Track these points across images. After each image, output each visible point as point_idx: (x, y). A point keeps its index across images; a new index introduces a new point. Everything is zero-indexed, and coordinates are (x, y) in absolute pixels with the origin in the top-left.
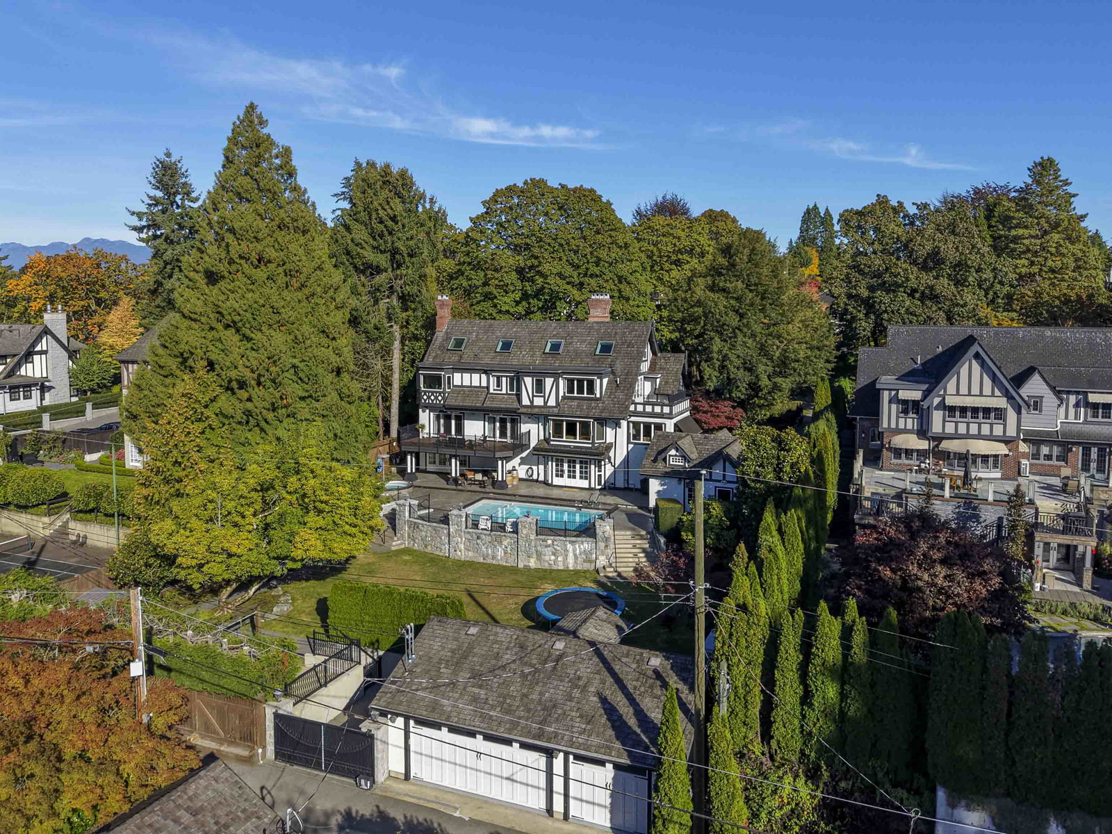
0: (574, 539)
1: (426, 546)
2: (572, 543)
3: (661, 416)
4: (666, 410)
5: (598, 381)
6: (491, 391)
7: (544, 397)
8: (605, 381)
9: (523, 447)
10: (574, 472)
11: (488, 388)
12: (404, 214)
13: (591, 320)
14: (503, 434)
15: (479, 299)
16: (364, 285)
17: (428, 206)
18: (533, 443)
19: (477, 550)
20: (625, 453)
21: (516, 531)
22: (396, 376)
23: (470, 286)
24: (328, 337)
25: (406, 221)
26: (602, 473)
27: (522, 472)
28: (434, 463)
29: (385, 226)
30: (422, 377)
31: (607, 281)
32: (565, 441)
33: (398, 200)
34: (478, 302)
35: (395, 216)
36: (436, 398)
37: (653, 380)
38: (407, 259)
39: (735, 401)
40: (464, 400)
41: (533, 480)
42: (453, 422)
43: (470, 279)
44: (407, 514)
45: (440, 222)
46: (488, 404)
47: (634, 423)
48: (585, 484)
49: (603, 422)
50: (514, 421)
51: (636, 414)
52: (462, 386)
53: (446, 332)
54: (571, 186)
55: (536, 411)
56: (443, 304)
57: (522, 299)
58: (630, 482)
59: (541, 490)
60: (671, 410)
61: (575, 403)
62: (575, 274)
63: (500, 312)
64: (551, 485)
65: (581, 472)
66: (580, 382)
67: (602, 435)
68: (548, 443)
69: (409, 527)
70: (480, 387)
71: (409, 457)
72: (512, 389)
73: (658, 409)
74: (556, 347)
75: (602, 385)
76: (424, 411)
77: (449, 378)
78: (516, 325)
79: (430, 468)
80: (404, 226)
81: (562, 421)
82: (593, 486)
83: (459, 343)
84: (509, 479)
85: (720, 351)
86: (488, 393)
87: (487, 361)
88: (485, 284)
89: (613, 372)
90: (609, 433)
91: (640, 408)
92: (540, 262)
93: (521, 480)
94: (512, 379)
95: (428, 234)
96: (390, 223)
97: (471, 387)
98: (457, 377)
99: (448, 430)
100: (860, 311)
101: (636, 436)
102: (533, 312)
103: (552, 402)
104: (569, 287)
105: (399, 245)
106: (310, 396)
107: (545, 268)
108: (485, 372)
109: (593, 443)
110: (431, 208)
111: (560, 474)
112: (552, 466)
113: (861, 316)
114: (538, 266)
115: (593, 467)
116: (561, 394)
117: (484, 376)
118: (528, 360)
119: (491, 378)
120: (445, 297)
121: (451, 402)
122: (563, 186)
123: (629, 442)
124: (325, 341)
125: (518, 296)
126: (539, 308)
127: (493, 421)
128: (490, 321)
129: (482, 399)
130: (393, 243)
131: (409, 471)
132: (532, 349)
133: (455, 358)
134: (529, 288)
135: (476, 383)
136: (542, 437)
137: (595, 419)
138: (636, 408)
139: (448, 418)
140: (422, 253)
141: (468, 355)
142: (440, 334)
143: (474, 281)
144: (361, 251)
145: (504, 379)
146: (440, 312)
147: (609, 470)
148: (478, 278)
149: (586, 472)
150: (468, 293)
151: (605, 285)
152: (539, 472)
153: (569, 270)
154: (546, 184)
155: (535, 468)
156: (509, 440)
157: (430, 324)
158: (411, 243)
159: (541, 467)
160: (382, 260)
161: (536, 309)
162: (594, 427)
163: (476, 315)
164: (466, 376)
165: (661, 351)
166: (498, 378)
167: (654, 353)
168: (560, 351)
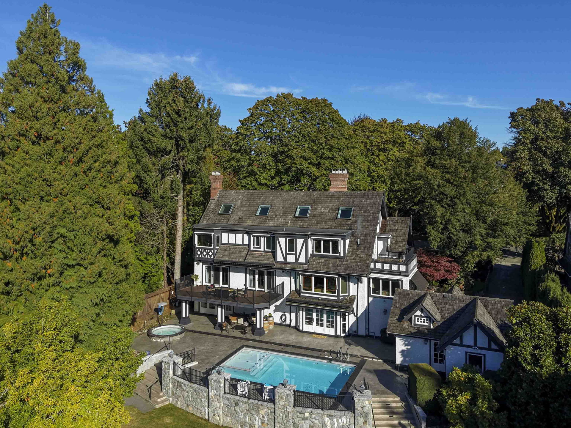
0: (331, 412)
1: (188, 406)
2: (330, 416)
3: (398, 273)
4: (403, 268)
5: (342, 242)
6: (252, 248)
7: (295, 254)
8: (348, 241)
9: (278, 296)
10: (322, 320)
11: (249, 245)
12: (187, 110)
13: (332, 190)
14: (261, 284)
15: (245, 175)
16: (154, 164)
17: (206, 106)
18: (286, 293)
19: (235, 417)
20: (366, 304)
21: (272, 400)
22: (179, 234)
23: (238, 166)
24: (103, 206)
25: (187, 115)
26: (347, 322)
27: (277, 317)
28: (206, 307)
29: (171, 119)
30: (197, 237)
31: (337, 161)
32: (313, 293)
33: (181, 99)
34: (245, 177)
35: (179, 111)
36: (208, 253)
37: (385, 240)
38: (188, 144)
39: (454, 258)
40: (230, 256)
41: (286, 325)
42: (221, 273)
43: (239, 161)
44: (171, 372)
45: (215, 117)
46: (249, 260)
47: (374, 279)
48: (331, 331)
49: (346, 278)
50: (271, 275)
51: (376, 271)
52: (228, 244)
53: (218, 200)
54: (309, 98)
55: (289, 266)
56: (216, 178)
57: (275, 175)
58: (371, 330)
59: (294, 337)
60: (407, 269)
61: (322, 261)
62: (314, 157)
63: (260, 184)
64: (302, 331)
65: (328, 321)
66: (326, 242)
67: (346, 289)
68: (299, 295)
69: (173, 385)
70: (243, 245)
71: (184, 304)
72: (268, 247)
73: (395, 267)
74: (304, 212)
75: (344, 246)
76: (198, 264)
77: (218, 237)
78: (272, 194)
79: (203, 310)
80: (186, 119)
81: (312, 276)
82: (338, 334)
83: (227, 209)
84: (266, 325)
85: (443, 216)
86: (249, 250)
87: (249, 223)
88: (250, 165)
89: (353, 234)
90: (352, 288)
91: (379, 266)
92: (289, 149)
93: (276, 324)
94: (268, 239)
95: (205, 125)
96: (175, 116)
97: (235, 244)
98: (225, 236)
99: (217, 281)
100: (545, 184)
101: (376, 290)
102: (283, 185)
103: (302, 260)
104: (311, 166)
105: (183, 133)
106: (78, 264)
107: (292, 152)
108: (247, 233)
109: (338, 296)
110: (209, 107)
111: (309, 321)
112: (302, 315)
113: (547, 187)
114: (287, 152)
115: (338, 317)
116: (310, 252)
117: (246, 236)
118: (281, 222)
119: (252, 238)
120: (217, 173)
121: (219, 258)
122: (304, 99)
123: (369, 295)
124: (99, 210)
125: (273, 173)
126: (288, 182)
127: (253, 273)
128: (252, 191)
129: (244, 255)
130: (177, 132)
131: (184, 316)
132: (285, 213)
133: (224, 221)
134: (281, 167)
135: (239, 242)
136: (293, 289)
137: (340, 276)
138: (375, 266)
139: (217, 270)
140: (200, 140)
141: (234, 218)
142: (213, 201)
143: (242, 163)
144: (151, 137)
145: (262, 239)
146: (214, 185)
147: (352, 319)
148: (244, 160)
149: (332, 322)
150: (237, 171)
151: (336, 164)
152: (291, 318)
153: (310, 154)
154: (292, 97)
155: (288, 315)
156: (266, 289)
157: (207, 195)
158: (192, 131)
159: (293, 315)
160: (168, 144)
161: (286, 182)
162: (339, 282)
163: (242, 186)
164: (232, 236)
165: (390, 215)
166: (258, 238)
167: (384, 217)
168: (308, 215)
